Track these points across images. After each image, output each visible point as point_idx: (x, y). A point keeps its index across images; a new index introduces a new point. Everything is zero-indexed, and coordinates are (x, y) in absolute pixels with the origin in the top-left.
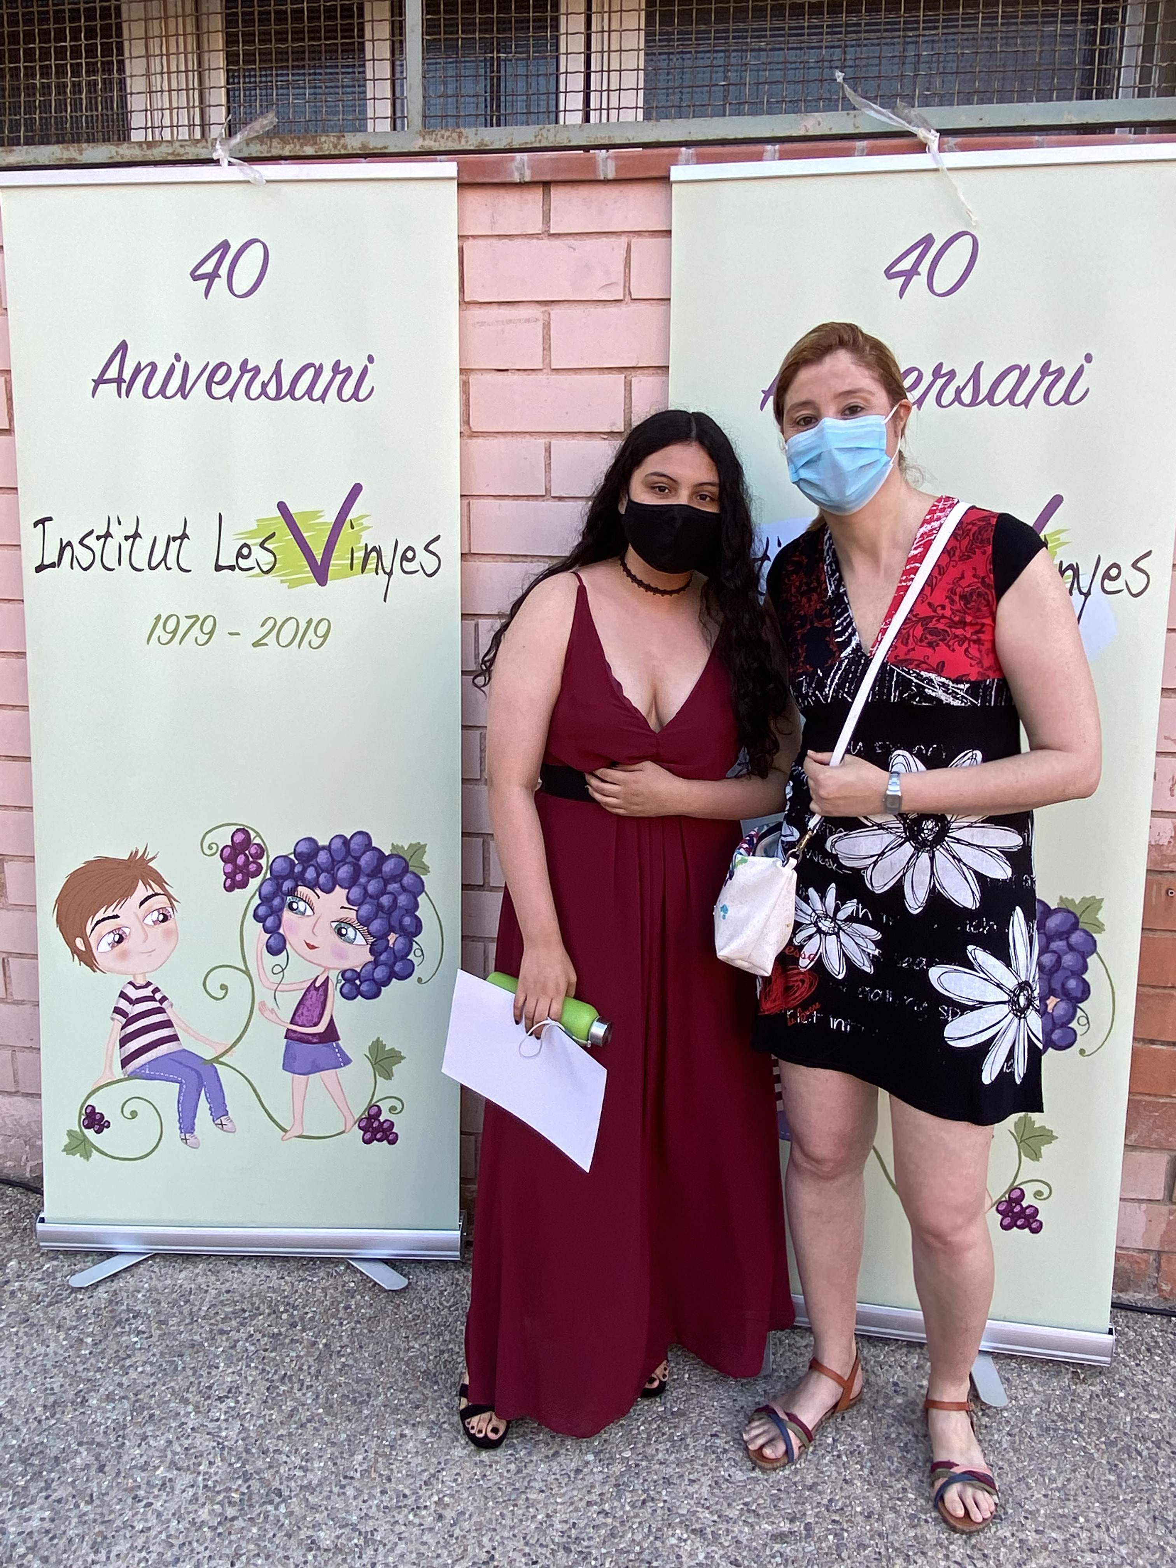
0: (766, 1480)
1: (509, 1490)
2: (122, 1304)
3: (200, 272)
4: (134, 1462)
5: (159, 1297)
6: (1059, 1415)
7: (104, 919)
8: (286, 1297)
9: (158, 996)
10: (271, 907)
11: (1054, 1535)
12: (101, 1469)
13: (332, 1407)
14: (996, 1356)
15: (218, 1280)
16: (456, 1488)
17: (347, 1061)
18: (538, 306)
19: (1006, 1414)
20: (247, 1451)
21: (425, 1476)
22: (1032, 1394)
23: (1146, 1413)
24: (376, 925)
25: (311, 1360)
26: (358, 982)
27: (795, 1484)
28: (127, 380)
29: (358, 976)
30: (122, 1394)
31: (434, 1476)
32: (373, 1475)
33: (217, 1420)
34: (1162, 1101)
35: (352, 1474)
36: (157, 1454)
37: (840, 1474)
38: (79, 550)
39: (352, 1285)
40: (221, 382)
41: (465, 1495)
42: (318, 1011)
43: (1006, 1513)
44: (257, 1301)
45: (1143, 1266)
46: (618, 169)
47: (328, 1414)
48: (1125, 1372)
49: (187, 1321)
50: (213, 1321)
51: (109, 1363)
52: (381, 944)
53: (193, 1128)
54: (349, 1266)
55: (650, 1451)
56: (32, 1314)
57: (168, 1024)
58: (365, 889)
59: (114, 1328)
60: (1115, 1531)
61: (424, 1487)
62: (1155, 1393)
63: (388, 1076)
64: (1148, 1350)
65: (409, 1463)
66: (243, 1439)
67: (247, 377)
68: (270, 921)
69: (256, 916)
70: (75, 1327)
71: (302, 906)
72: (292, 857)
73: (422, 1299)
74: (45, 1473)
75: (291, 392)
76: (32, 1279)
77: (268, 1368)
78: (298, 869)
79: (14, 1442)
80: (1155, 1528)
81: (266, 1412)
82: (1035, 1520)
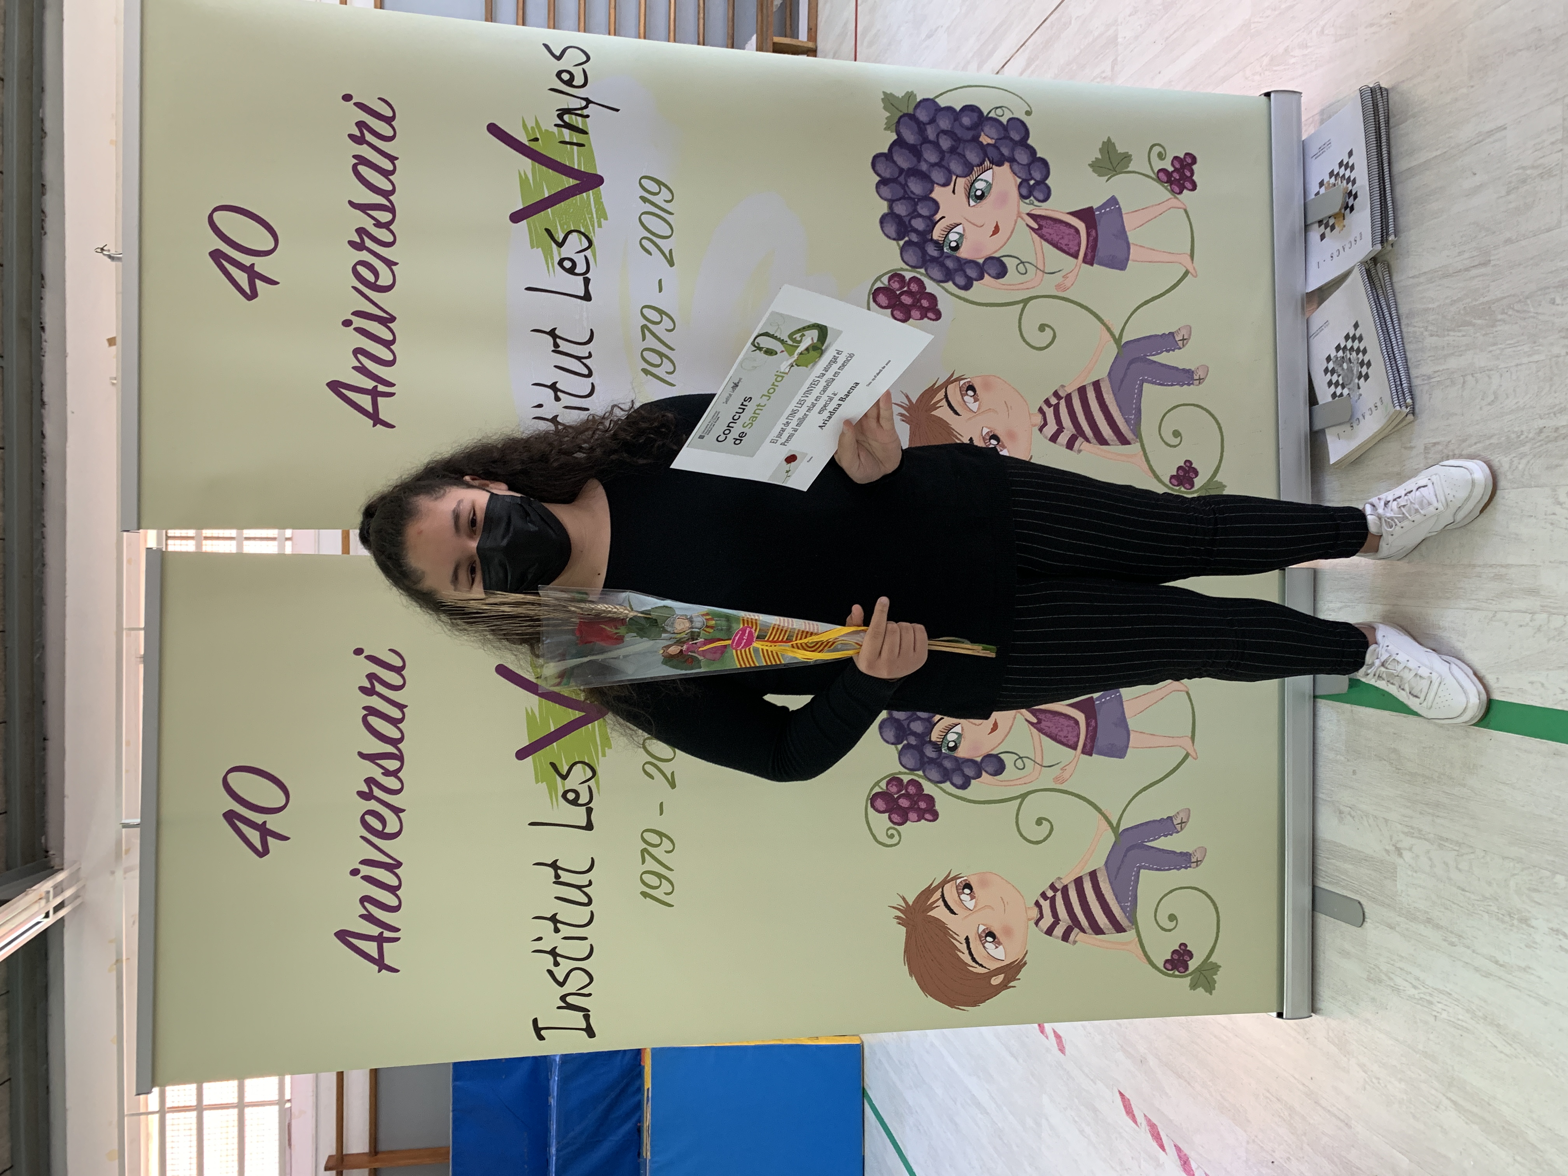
3: (259, 846)
7: (971, 954)
9: (1050, 893)
10: (954, 770)
28: (381, 930)
38: (569, 988)
40: (384, 823)
53: (1186, 854)
57: (1079, 882)
67: (377, 792)
68: (969, 772)
69: (964, 787)
71: (951, 737)
72: (900, 747)
75: (394, 742)
78: (913, 741)
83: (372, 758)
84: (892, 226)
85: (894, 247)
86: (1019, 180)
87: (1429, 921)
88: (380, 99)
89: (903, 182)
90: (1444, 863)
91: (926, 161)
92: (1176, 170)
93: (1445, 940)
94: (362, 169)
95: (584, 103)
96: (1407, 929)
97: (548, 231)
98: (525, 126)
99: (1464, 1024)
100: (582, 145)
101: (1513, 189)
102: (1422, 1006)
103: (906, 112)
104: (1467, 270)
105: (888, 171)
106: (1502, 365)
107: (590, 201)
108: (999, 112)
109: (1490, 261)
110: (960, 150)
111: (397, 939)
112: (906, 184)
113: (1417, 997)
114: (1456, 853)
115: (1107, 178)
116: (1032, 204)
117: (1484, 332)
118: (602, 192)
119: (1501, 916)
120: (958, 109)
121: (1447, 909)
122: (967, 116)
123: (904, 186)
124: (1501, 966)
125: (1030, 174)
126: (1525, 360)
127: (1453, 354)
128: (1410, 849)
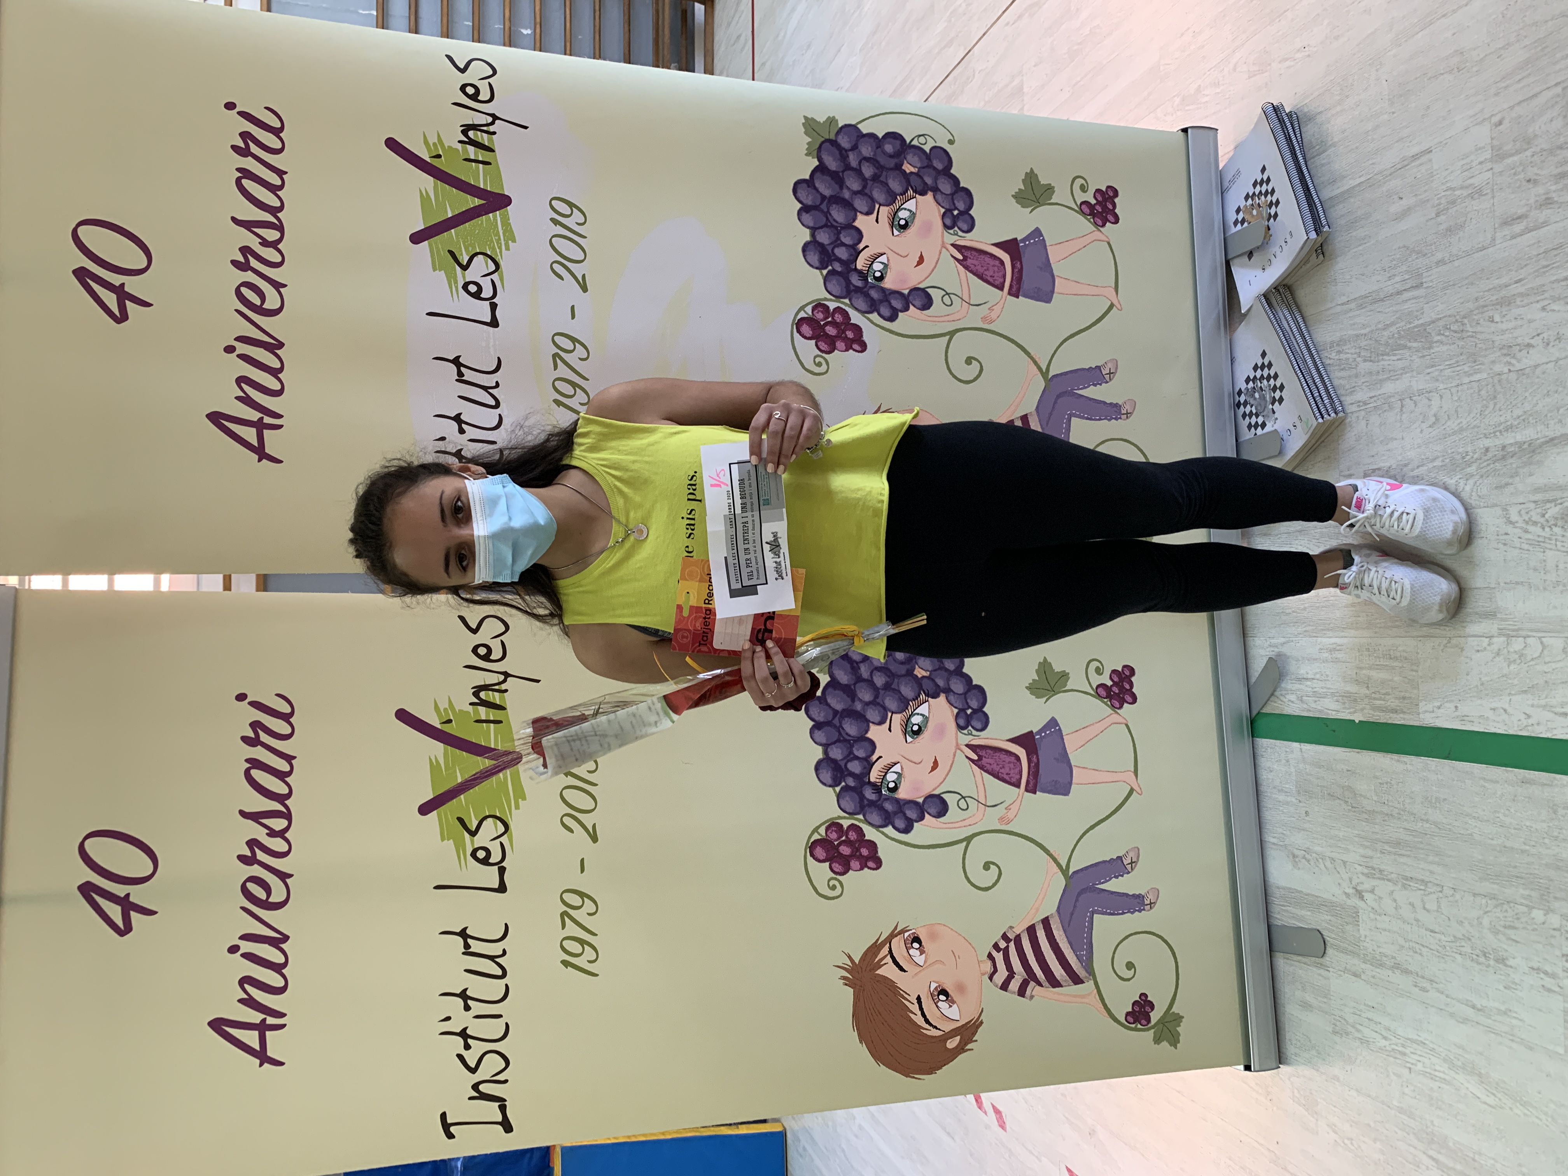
3: (120, 923)
7: (923, 1013)
9: (1002, 944)
10: (895, 813)
17: (1053, 723)
24: (907, 690)
26: (969, 711)
28: (263, 1016)
29: (962, 711)
38: (482, 1074)
40: (268, 891)
42: (1002, 755)
53: (1139, 896)
57: (1032, 932)
58: (869, 703)
63: (1064, 676)
67: (261, 856)
68: (911, 814)
69: (907, 830)
71: (891, 777)
78: (851, 782)
83: (256, 817)
84: (815, 254)
85: (817, 277)
86: (943, 210)
87: (1396, 967)
88: (267, 108)
89: (826, 210)
90: (1410, 904)
91: (848, 188)
92: (1098, 202)
93: (1416, 986)
94: (245, 182)
95: (490, 119)
96: (1373, 977)
97: (451, 253)
98: (426, 142)
99: (1441, 1075)
100: (488, 163)
101: (1442, 211)
102: (1396, 1058)
103: (827, 137)
104: (1399, 293)
105: (810, 198)
106: (1442, 386)
107: (497, 223)
108: (922, 140)
109: (1422, 283)
110: (881, 179)
111: (282, 1027)
112: (828, 211)
113: (1388, 1048)
114: (1422, 892)
115: (1030, 209)
116: (957, 234)
117: (1421, 355)
118: (510, 213)
119: (1475, 957)
120: (880, 136)
121: (1416, 952)
122: (889, 143)
123: (827, 214)
124: (1479, 1010)
125: (954, 204)
126: (1466, 380)
127: (1388, 378)
128: (1372, 891)
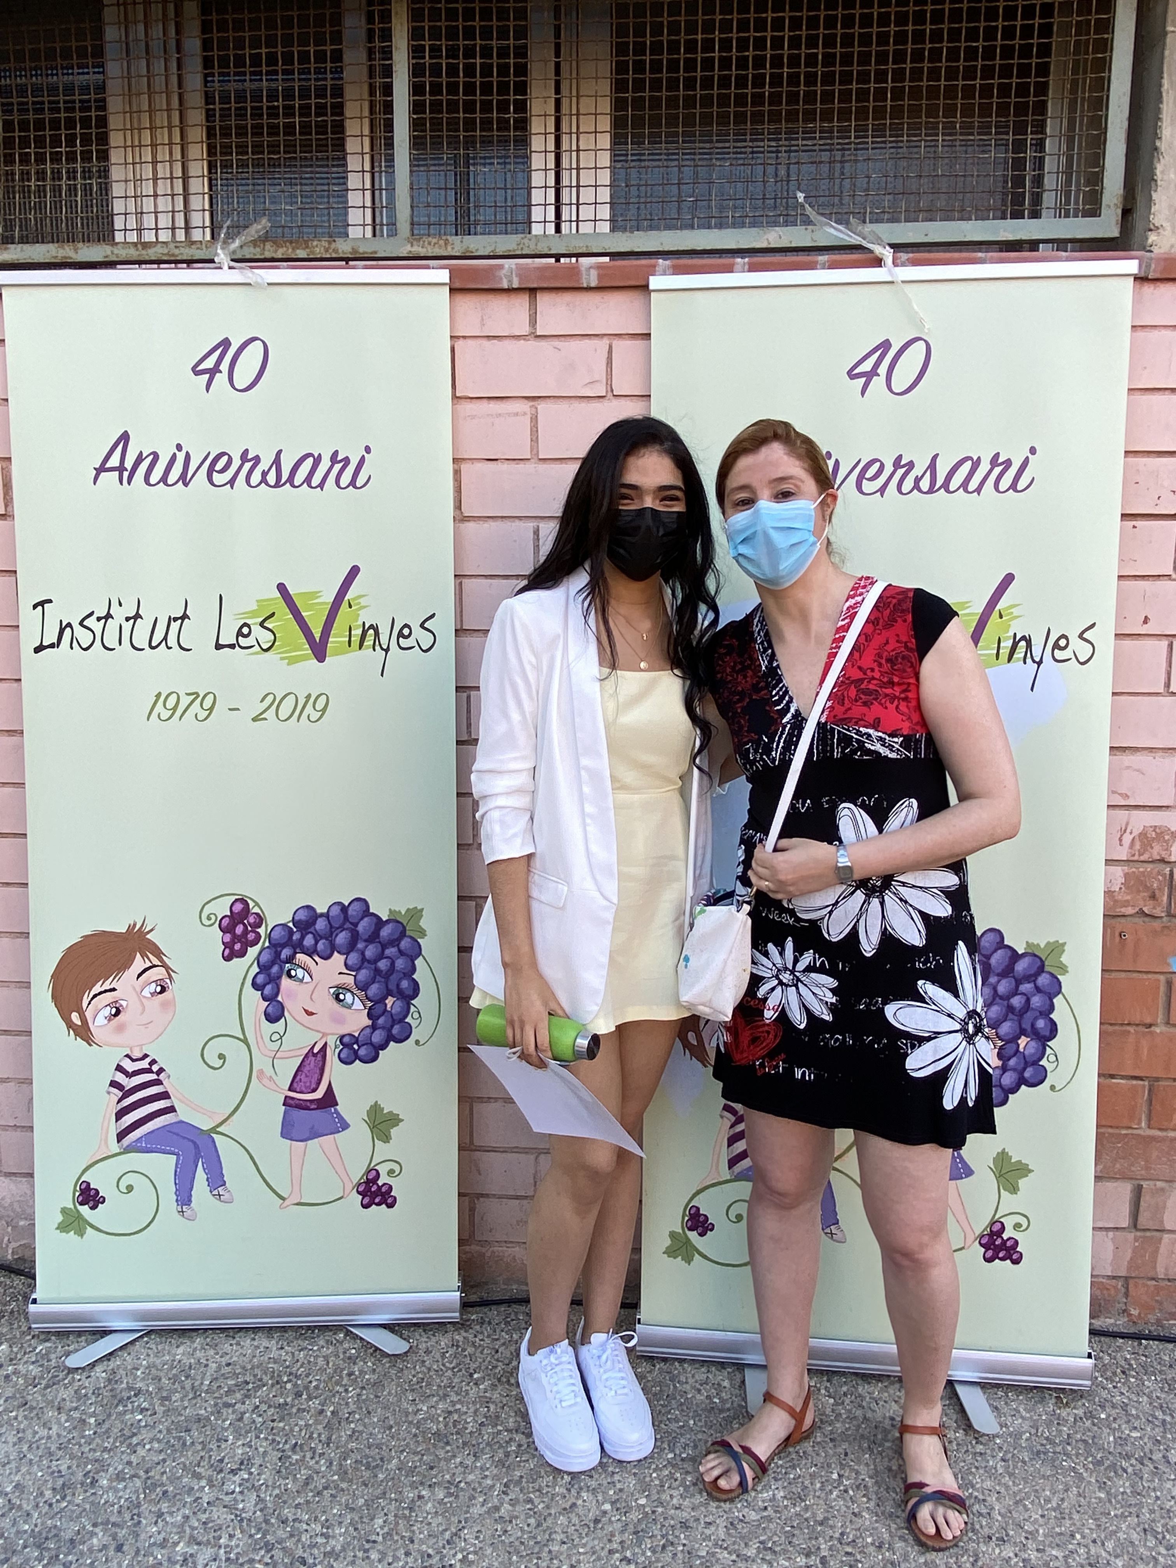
0: (779, 1518)
1: (532, 1543)
2: (122, 1382)
4: (152, 1540)
5: (159, 1373)
6: (1047, 1439)
7: (100, 993)
8: (287, 1367)
9: (155, 1068)
10: (269, 975)
11: (1054, 1553)
12: (119, 1548)
13: (346, 1473)
14: (983, 1386)
15: (217, 1354)
16: (479, 1545)
17: (345, 1126)
18: (526, 401)
19: (998, 1441)
20: (267, 1522)
21: (447, 1535)
22: (1020, 1421)
23: (1127, 1432)
24: (374, 989)
25: (320, 1427)
26: (356, 1047)
27: (806, 1520)
29: (356, 1040)
30: (132, 1472)
31: (456, 1535)
32: (396, 1538)
33: (233, 1492)
34: (1124, 1132)
35: (374, 1538)
36: (175, 1530)
37: (848, 1507)
39: (353, 1351)
40: (222, 471)
41: (489, 1551)
42: (316, 1076)
43: (1007, 1535)
44: (258, 1372)
45: (1112, 1292)
46: (600, 277)
47: (342, 1480)
48: (1104, 1394)
49: (191, 1396)
50: (216, 1395)
51: (114, 1442)
52: (379, 1008)
53: (190, 1201)
54: (348, 1333)
55: (665, 1497)
56: (30, 1397)
57: (165, 1096)
58: (363, 954)
59: (117, 1405)
60: (1110, 1545)
61: (447, 1547)
62: (1134, 1412)
63: (386, 1139)
64: (1123, 1372)
65: (430, 1524)
66: (261, 1510)
68: (268, 990)
69: (254, 985)
70: (76, 1409)
71: (300, 973)
72: (291, 925)
73: (424, 1362)
74: (61, 1556)
75: (291, 481)
76: (26, 1363)
77: (278, 1439)
78: (296, 937)
79: (27, 1527)
80: (1146, 1540)
81: (281, 1481)
82: (1035, 1539)
83: (277, 462)
111: (121, 483)
